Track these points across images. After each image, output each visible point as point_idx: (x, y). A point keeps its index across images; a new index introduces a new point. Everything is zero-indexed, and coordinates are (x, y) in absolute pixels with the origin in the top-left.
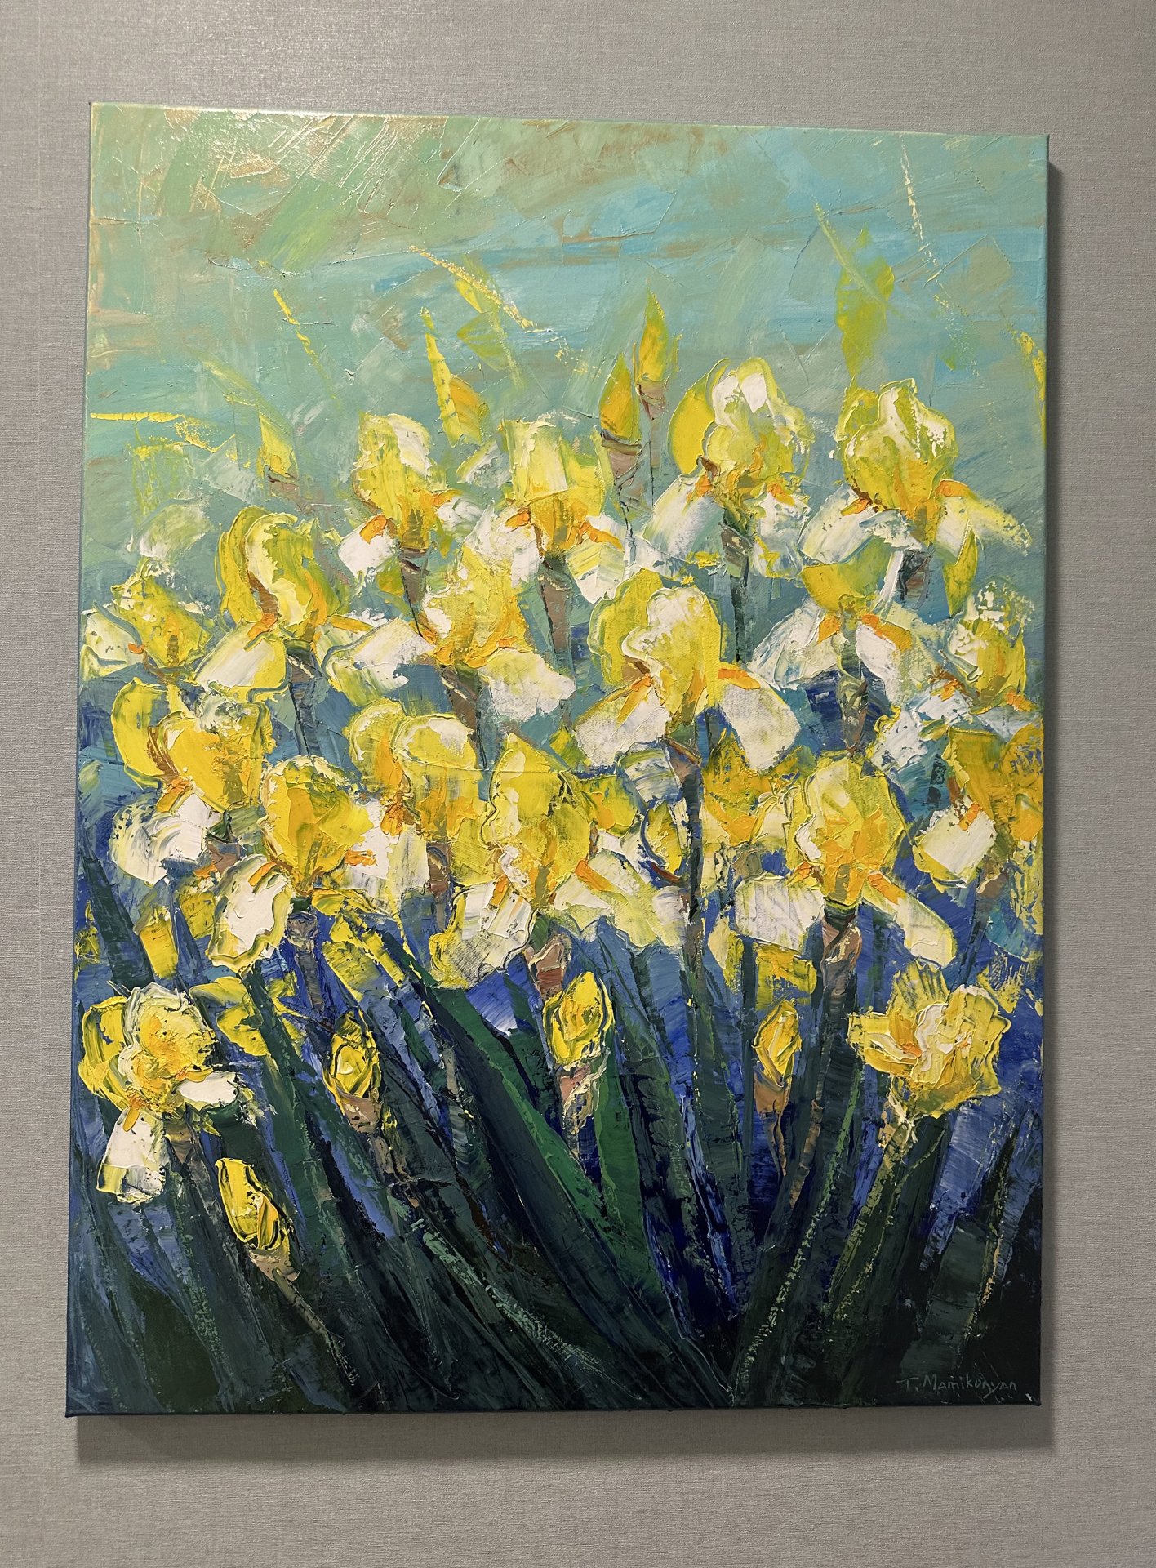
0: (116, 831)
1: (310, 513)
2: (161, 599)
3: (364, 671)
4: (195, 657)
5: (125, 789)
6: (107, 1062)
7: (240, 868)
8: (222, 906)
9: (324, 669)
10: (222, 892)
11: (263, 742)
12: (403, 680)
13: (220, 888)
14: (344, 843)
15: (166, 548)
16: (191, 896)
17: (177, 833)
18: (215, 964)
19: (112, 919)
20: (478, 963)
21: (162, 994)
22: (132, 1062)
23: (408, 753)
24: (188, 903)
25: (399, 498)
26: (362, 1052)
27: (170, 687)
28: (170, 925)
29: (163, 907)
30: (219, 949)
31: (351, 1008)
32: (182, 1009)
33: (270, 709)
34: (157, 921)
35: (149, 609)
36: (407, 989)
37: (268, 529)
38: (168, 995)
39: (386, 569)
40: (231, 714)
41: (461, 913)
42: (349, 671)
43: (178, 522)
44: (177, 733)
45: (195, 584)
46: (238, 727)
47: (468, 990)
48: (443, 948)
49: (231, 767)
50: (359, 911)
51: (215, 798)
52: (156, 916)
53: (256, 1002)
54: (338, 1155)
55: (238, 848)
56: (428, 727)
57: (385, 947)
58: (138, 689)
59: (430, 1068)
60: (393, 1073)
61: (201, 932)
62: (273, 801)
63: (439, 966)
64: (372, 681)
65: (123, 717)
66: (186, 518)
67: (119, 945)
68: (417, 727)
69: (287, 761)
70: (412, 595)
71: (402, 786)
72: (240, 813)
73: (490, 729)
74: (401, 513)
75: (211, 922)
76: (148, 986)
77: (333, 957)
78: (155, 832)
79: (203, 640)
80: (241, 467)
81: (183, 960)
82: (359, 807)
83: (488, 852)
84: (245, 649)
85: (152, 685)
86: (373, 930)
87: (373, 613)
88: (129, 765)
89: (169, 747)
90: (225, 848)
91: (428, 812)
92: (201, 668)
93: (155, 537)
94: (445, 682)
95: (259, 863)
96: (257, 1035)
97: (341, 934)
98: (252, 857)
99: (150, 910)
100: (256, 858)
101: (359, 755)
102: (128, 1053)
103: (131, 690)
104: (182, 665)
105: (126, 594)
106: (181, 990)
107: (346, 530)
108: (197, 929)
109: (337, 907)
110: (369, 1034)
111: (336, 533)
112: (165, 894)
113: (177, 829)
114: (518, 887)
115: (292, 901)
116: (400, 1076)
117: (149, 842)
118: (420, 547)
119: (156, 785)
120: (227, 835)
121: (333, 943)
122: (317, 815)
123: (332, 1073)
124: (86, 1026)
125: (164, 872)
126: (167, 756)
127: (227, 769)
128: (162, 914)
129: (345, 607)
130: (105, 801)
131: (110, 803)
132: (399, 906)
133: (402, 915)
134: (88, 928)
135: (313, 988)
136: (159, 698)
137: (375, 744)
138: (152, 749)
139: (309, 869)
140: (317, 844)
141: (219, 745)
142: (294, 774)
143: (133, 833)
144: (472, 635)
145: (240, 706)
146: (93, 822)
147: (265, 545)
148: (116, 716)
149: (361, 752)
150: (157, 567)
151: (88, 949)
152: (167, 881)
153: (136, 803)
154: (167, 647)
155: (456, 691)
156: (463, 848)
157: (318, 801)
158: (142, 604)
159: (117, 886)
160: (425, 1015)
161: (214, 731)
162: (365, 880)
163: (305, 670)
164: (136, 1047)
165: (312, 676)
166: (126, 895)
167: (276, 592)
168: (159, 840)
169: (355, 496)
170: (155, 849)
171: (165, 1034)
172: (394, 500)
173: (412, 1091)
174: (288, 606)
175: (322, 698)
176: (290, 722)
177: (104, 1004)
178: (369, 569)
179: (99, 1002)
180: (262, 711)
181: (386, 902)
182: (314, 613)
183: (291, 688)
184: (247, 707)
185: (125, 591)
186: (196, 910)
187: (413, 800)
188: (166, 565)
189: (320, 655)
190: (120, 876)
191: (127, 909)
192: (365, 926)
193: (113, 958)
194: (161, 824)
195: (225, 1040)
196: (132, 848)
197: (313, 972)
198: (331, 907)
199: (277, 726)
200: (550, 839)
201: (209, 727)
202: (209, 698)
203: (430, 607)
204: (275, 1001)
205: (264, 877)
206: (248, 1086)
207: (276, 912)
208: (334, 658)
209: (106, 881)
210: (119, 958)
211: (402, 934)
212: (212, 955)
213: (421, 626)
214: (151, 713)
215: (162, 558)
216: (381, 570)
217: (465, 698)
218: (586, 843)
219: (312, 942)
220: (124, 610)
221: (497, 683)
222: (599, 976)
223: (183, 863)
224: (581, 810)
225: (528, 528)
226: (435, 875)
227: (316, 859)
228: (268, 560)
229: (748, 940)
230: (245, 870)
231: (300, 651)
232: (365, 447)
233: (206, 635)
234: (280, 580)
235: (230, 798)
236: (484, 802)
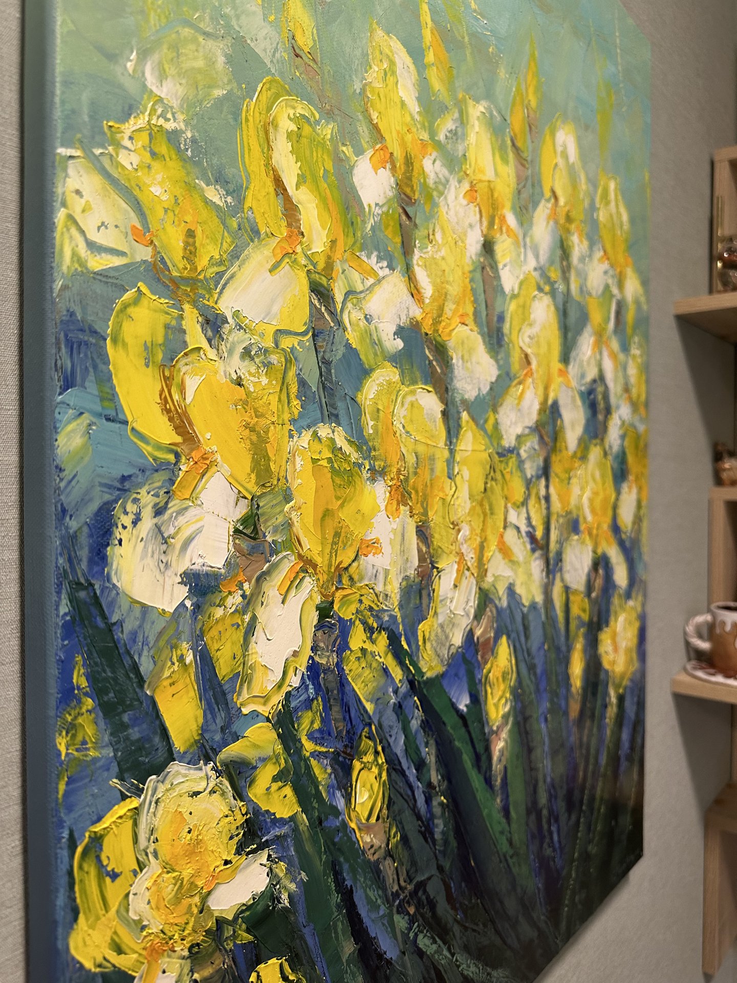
0: (118, 533)
1: (329, 115)
2: (175, 167)
3: (373, 327)
4: (216, 269)
5: (131, 464)
6: (113, 910)
7: (268, 573)
8: (250, 630)
9: (342, 317)
10: (251, 609)
11: (289, 403)
12: (400, 344)
13: (248, 603)
14: (358, 533)
15: (181, 91)
16: (217, 621)
17: (199, 531)
18: (245, 711)
19: (115, 679)
20: (448, 644)
21: (185, 776)
22: (147, 894)
23: (404, 427)
24: (214, 633)
25: (398, 132)
26: (375, 770)
27: (186, 307)
28: (192, 670)
29: (185, 645)
30: (248, 689)
31: (366, 724)
32: (209, 789)
33: (296, 359)
34: (176, 667)
35: (159, 177)
36: (404, 688)
37: (292, 116)
38: (194, 774)
39: (388, 211)
40: (257, 360)
41: (438, 596)
42: (361, 324)
43: (195, 58)
44: (198, 379)
45: (215, 160)
46: (264, 380)
47: (443, 675)
48: (427, 636)
49: (259, 435)
50: (371, 609)
51: (242, 477)
52: (175, 659)
53: (286, 748)
54: (359, 898)
55: (267, 545)
56: (417, 400)
57: (390, 645)
58: (144, 302)
59: (421, 765)
60: (396, 783)
61: (230, 669)
62: (299, 481)
63: (425, 656)
64: (379, 340)
65: (125, 345)
66: (206, 58)
67: (126, 718)
68: (410, 398)
69: (312, 430)
70: (407, 249)
71: (400, 464)
72: (268, 498)
73: (454, 405)
74: (399, 152)
75: (239, 654)
76: (167, 770)
77: (353, 668)
78: (172, 531)
79: (225, 245)
80: (265, 18)
81: (209, 716)
82: (369, 487)
83: (451, 531)
84: (270, 271)
85: (162, 300)
86: (381, 628)
87: (379, 259)
88: (134, 425)
89: (188, 401)
90: (253, 548)
91: (417, 492)
92: (224, 287)
93: (166, 66)
94: (427, 352)
95: (288, 564)
96: (288, 791)
97: (358, 638)
98: (280, 556)
99: (166, 652)
100: (285, 557)
101: (369, 426)
102: (145, 881)
103: (136, 301)
104: (201, 277)
105: (127, 143)
106: (208, 759)
107: (359, 152)
108: (223, 669)
109: (353, 608)
110: (380, 748)
111: (351, 150)
112: (185, 624)
113: (198, 525)
114: (469, 564)
115: (317, 608)
116: (401, 785)
117: (164, 547)
118: (411, 195)
119: (171, 458)
120: (256, 530)
121: (352, 651)
122: (338, 498)
123: (353, 807)
124: (81, 867)
125: (184, 591)
126: (185, 413)
127: (254, 438)
128: (182, 655)
129: (358, 245)
130: (101, 485)
131: (110, 487)
132: (398, 597)
133: (401, 606)
134: (79, 702)
135: (336, 713)
136: (174, 322)
137: (381, 415)
138: (166, 402)
139: (331, 565)
140: (337, 534)
141: (245, 404)
142: (317, 446)
143: (143, 534)
144: (444, 304)
145: (266, 351)
146: (83, 519)
147: (289, 135)
148: (115, 341)
149: (371, 423)
150: (169, 116)
151: (79, 738)
152: (188, 603)
153: (146, 488)
154: (182, 244)
155: (434, 363)
156: (438, 529)
157: (338, 480)
158: (149, 167)
159: (120, 623)
160: (416, 711)
161: (239, 383)
162: (375, 572)
163: (326, 314)
164: (154, 867)
165: (332, 324)
166: (134, 635)
167: (300, 203)
168: (178, 542)
169: (366, 114)
170: (173, 557)
171: (189, 832)
172: (394, 134)
173: (409, 796)
174: (310, 226)
175: (340, 354)
176: (313, 380)
177: (106, 822)
178: (377, 205)
179: (99, 819)
180: (288, 362)
181: (389, 594)
182: (334, 242)
183: (314, 335)
184: (273, 353)
185: (126, 136)
186: (223, 640)
187: (407, 479)
188: (181, 117)
189: (339, 297)
190: (124, 604)
191: (136, 657)
192: (375, 625)
193: (118, 742)
194: (180, 518)
195: (257, 811)
196: (142, 559)
197: (335, 692)
198: (349, 610)
199: (302, 383)
200: (485, 515)
201: (235, 377)
202: (233, 334)
203: (418, 265)
204: (304, 740)
205: (292, 583)
206: (280, 859)
207: (303, 625)
208: (349, 305)
209: (104, 617)
210: (127, 738)
211: (401, 627)
212: (241, 700)
213: (412, 285)
214: (164, 344)
215: (175, 103)
216: (385, 209)
217: (439, 370)
218: (502, 518)
219: (335, 655)
220: (123, 167)
221: (457, 359)
222: (509, 637)
223: (207, 574)
224: (499, 486)
225: (475, 206)
226: (422, 559)
227: (336, 552)
228: (293, 159)
229: (567, 589)
230: (274, 575)
231: (322, 289)
232: (373, 59)
233: (229, 240)
234: (303, 189)
235: (258, 476)
236: (450, 481)
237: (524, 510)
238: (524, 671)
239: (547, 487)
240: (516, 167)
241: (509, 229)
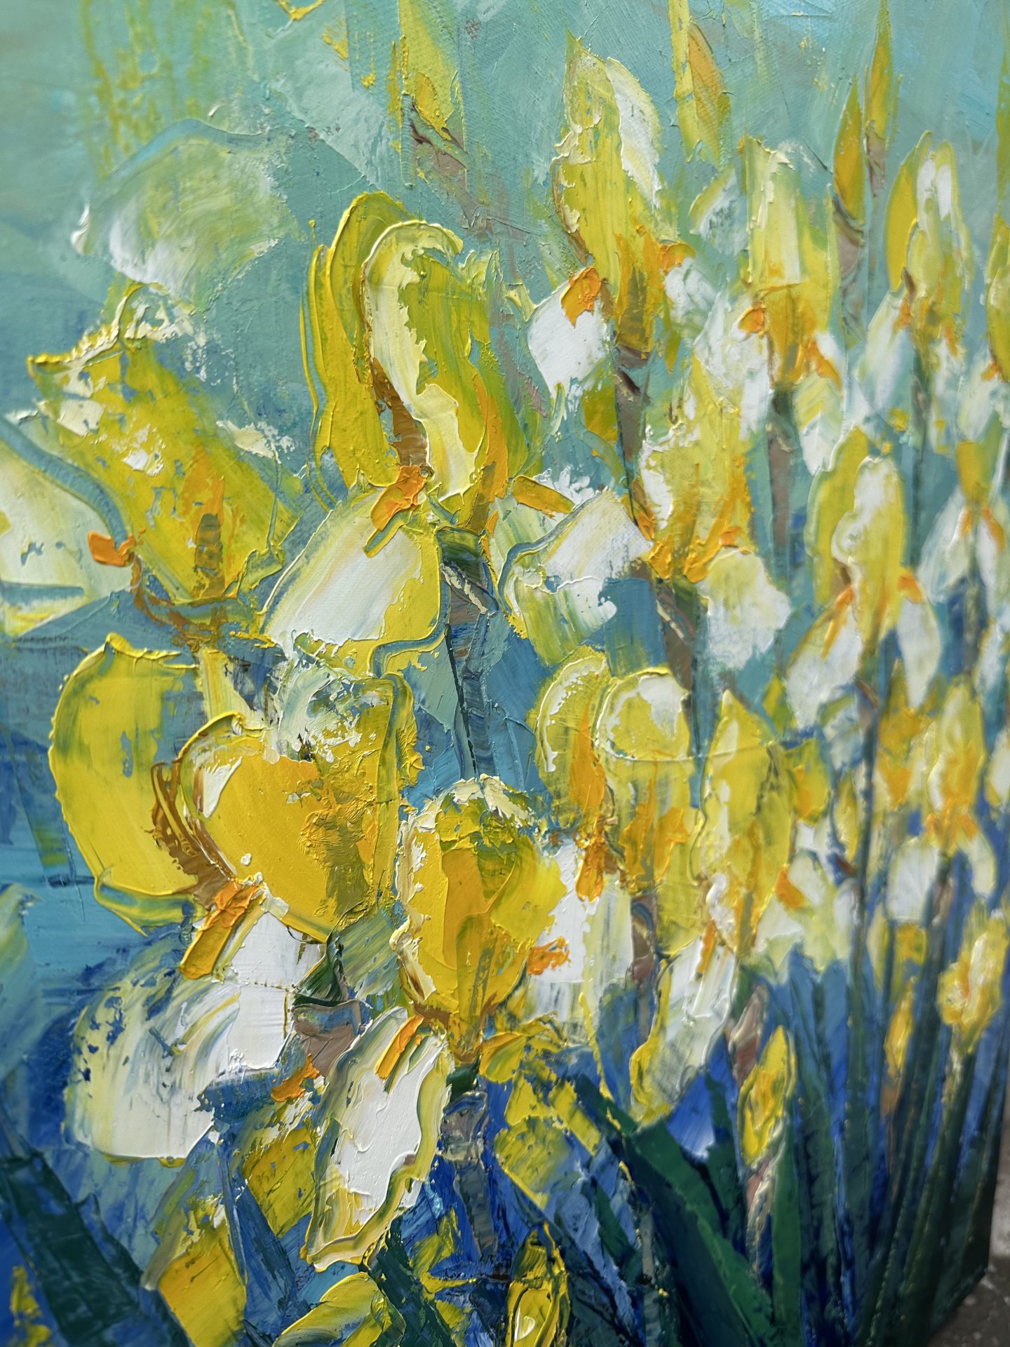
0: (82, 1062)
1: (482, 236)
2: (173, 408)
3: (559, 595)
4: (261, 573)
5: (100, 945)
7: (360, 1050)
8: (329, 1144)
9: (501, 593)
10: (328, 1115)
11: (400, 761)
12: (610, 609)
13: (324, 1107)
14: (525, 940)
15: (184, 263)
16: (268, 1150)
17: (231, 1019)
18: (320, 1267)
20: (681, 1069)
23: (613, 745)
24: (263, 1168)
25: (619, 238)
26: (548, 1287)
27: (205, 653)
28: (224, 1235)
29: (211, 1201)
30: (325, 1233)
31: (534, 1226)
33: (414, 686)
34: (195, 1238)
35: (142, 435)
36: (603, 1154)
37: (409, 256)
39: (595, 387)
40: (340, 707)
41: (667, 999)
42: (538, 595)
43: (212, 193)
44: (226, 771)
45: (256, 377)
46: (354, 738)
47: (671, 1117)
48: (645, 1066)
49: (343, 831)
50: (546, 1054)
51: (311, 909)
52: (193, 1225)
53: (393, 1298)
55: (356, 1008)
56: (638, 694)
57: (578, 1099)
58: (121, 664)
59: (626, 1256)
60: (583, 1293)
61: (291, 1215)
62: (419, 886)
63: (640, 1097)
64: (570, 614)
65: (83, 750)
66: (233, 186)
67: (109, 1335)
68: (625, 696)
69: (442, 796)
70: (628, 446)
71: (604, 807)
72: (360, 930)
73: (706, 686)
74: (620, 273)
75: (308, 1186)
77: (512, 1152)
78: (180, 1032)
79: (279, 527)
80: (356, 82)
81: (257, 1291)
82: (548, 861)
83: (695, 891)
84: (367, 550)
85: (157, 653)
86: (564, 1078)
87: (576, 475)
88: (106, 880)
89: (207, 812)
90: (331, 1019)
91: (634, 844)
92: (277, 600)
93: (153, 223)
94: (660, 611)
95: (395, 1028)
97: (523, 1105)
98: (381, 1018)
99: (178, 1219)
100: (390, 1017)
101: (550, 760)
103: (103, 669)
104: (232, 594)
105: (76, 386)
107: (540, 291)
108: (280, 1215)
109: (515, 1061)
110: (556, 1253)
111: (525, 291)
112: (211, 1171)
113: (229, 1010)
114: (725, 935)
115: (450, 1080)
116: (592, 1293)
117: (168, 1061)
118: (642, 348)
119: (177, 915)
120: (336, 989)
121: (510, 1128)
122: (488, 894)
125: (208, 1119)
126: (203, 835)
127: (334, 838)
128: (207, 1216)
129: (535, 462)
130: (48, 993)
131: (61, 993)
132: (596, 1022)
133: (600, 1035)
134: (24, 1335)
135: (483, 1222)
136: (179, 687)
137: (572, 735)
138: (165, 823)
139: (475, 1007)
140: (487, 953)
141: (317, 786)
142: (454, 819)
143: (129, 1051)
144: (694, 522)
145: (359, 688)
146: (15, 1057)
147: (404, 294)
148: (64, 748)
149: (553, 755)
150: (161, 314)
152: (214, 1137)
153: (132, 975)
154: (192, 545)
155: (673, 625)
156: (671, 894)
157: (489, 865)
158: (122, 421)
159: (94, 1199)
160: (622, 1181)
161: (306, 753)
162: (555, 994)
163: (472, 597)
165: (483, 610)
166: (118, 1212)
167: (424, 415)
168: (191, 1050)
169: (556, 219)
170: (184, 1074)
172: (611, 243)
173: (604, 1305)
174: (444, 452)
175: (498, 654)
176: (446, 714)
178: (573, 381)
180: (400, 693)
181: (580, 1021)
182: (489, 470)
183: (450, 639)
184: (371, 686)
185: (74, 374)
186: (278, 1176)
187: (616, 828)
188: (183, 312)
189: (497, 560)
190: (99, 1168)
191: (124, 1242)
192: (554, 1077)
194: (196, 1009)
196: (127, 1090)
197: (481, 1195)
198: (508, 1066)
199: (426, 723)
200: (757, 848)
201: (297, 746)
202: (296, 676)
203: (649, 467)
204: (425, 1279)
205: (402, 1054)
207: (423, 1113)
208: (517, 569)
209: (62, 1195)
211: (599, 1067)
212: (313, 1252)
213: (636, 505)
214: (161, 729)
215: (172, 289)
216: (588, 385)
217: (681, 635)
218: (787, 845)
219: (480, 1143)
220: (69, 434)
221: (716, 608)
222: (787, 1026)
223: (247, 1083)
224: (785, 797)
225: (762, 337)
226: (640, 947)
227: (485, 982)
228: (410, 335)
229: (892, 927)
230: (368, 1053)
231: (465, 556)
232: (573, 113)
233: (286, 516)
234: (432, 387)
235: (340, 901)
236: (694, 811)
237: (827, 822)
238: (810, 1066)
239: (869, 775)
240: (840, 248)
241: (822, 361)
